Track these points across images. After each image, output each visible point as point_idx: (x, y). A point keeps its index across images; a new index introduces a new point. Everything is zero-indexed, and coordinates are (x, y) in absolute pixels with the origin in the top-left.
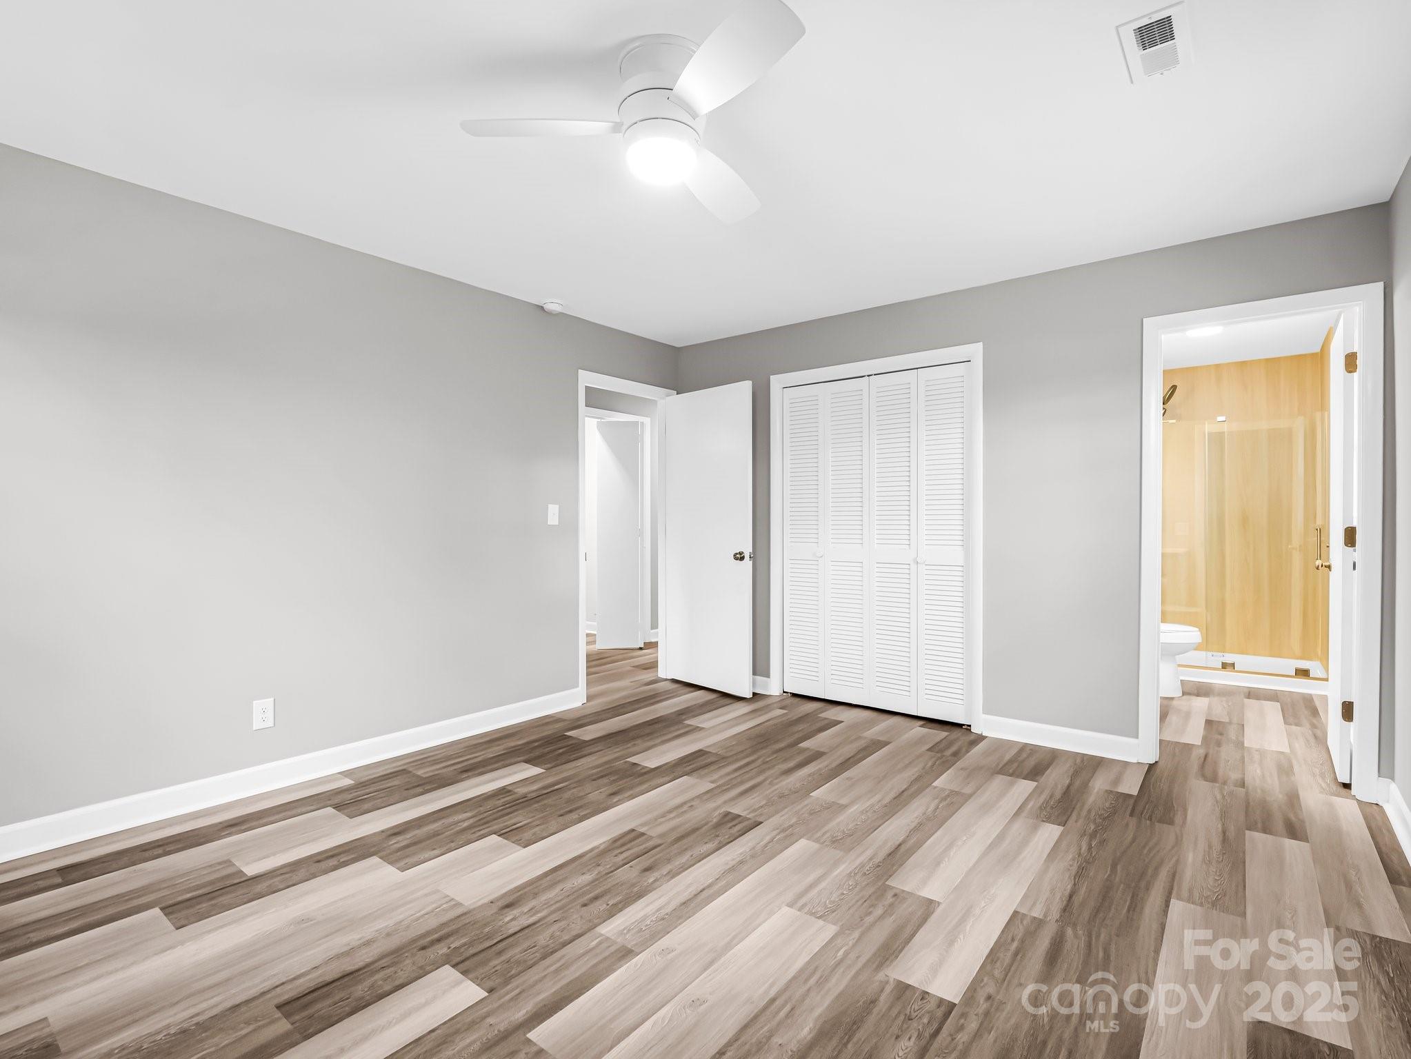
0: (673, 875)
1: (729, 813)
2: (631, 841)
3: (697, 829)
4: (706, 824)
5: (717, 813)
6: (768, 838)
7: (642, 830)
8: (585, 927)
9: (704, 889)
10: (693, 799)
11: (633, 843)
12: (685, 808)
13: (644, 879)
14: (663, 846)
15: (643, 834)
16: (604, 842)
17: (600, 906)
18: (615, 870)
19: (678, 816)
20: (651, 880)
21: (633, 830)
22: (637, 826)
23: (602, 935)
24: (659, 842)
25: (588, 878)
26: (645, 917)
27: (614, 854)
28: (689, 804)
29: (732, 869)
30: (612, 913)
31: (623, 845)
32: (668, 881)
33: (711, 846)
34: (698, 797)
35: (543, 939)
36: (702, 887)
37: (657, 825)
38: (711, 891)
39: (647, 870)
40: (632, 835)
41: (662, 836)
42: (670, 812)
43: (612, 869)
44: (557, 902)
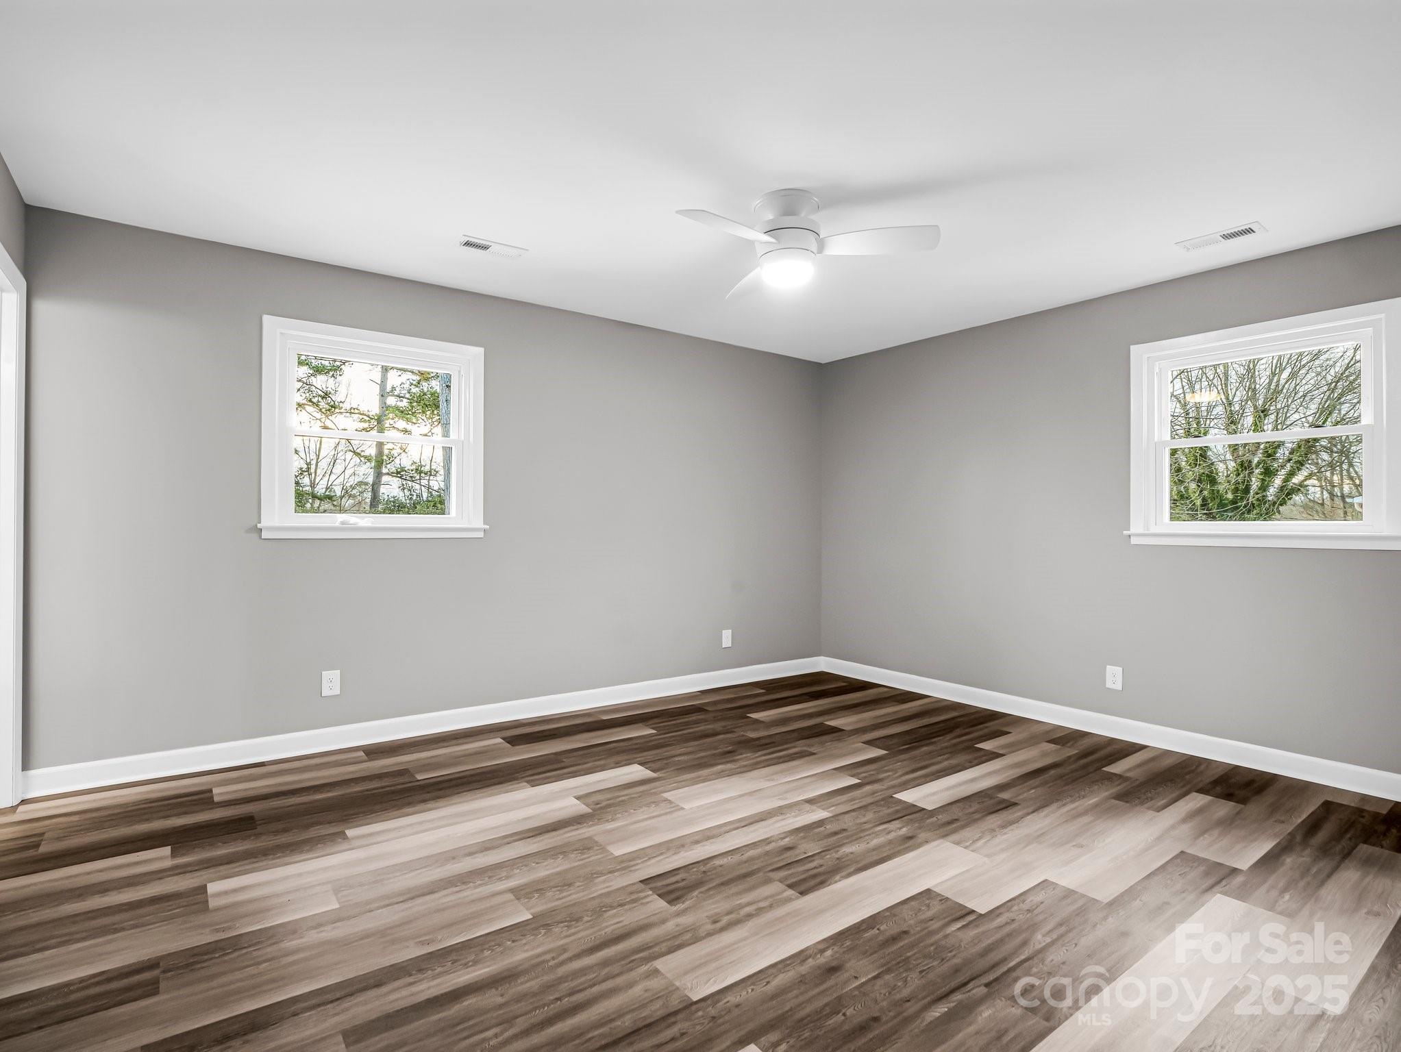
0: (767, 841)
1: (670, 902)
2: (804, 880)
3: (722, 884)
4: (709, 889)
5: (688, 903)
6: (653, 861)
7: (790, 892)
8: (840, 817)
9: (743, 827)
10: (710, 934)
11: (803, 876)
12: (725, 920)
13: (792, 841)
14: (769, 869)
15: (790, 886)
16: (836, 882)
17: (831, 827)
18: (821, 852)
19: (742, 907)
20: (787, 839)
21: (802, 893)
22: (797, 898)
23: (828, 812)
24: (772, 875)
25: (847, 849)
26: (796, 816)
27: (823, 868)
28: (718, 925)
29: (709, 838)
30: (821, 823)
31: (815, 876)
32: (771, 837)
33: (717, 862)
34: (696, 940)
35: (870, 816)
36: (743, 828)
37: (771, 896)
38: (737, 825)
39: (788, 849)
40: (802, 888)
41: (768, 881)
42: (749, 916)
43: (823, 854)
44: (870, 835)
